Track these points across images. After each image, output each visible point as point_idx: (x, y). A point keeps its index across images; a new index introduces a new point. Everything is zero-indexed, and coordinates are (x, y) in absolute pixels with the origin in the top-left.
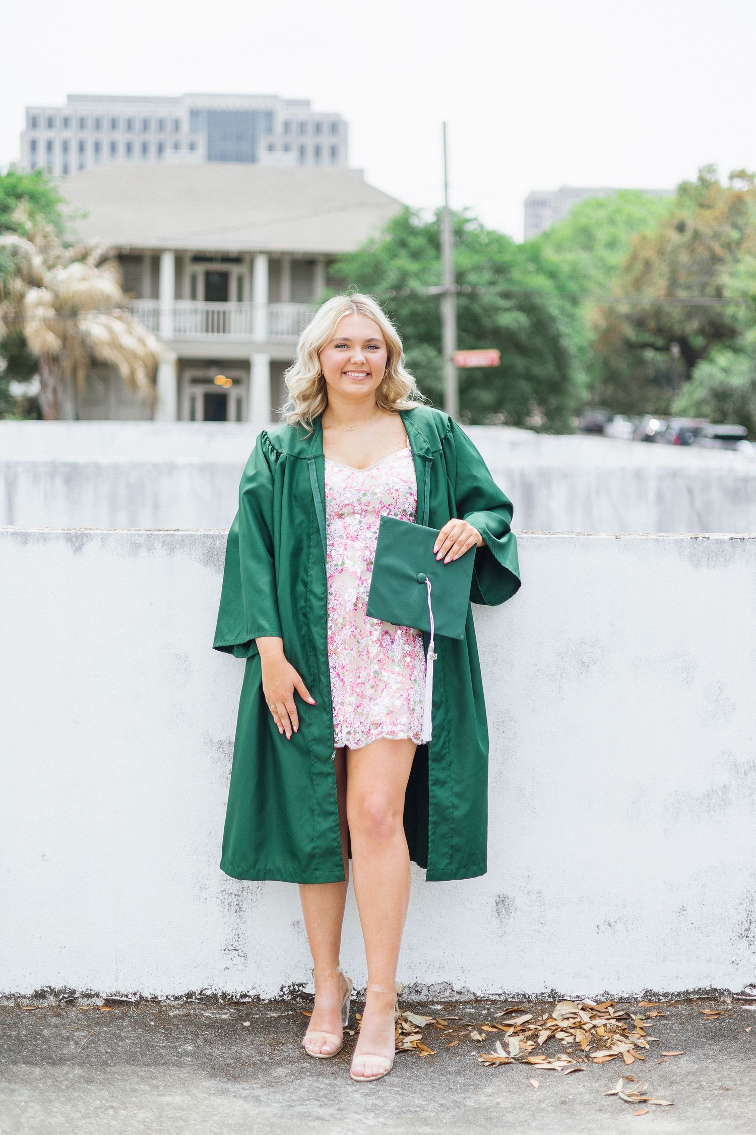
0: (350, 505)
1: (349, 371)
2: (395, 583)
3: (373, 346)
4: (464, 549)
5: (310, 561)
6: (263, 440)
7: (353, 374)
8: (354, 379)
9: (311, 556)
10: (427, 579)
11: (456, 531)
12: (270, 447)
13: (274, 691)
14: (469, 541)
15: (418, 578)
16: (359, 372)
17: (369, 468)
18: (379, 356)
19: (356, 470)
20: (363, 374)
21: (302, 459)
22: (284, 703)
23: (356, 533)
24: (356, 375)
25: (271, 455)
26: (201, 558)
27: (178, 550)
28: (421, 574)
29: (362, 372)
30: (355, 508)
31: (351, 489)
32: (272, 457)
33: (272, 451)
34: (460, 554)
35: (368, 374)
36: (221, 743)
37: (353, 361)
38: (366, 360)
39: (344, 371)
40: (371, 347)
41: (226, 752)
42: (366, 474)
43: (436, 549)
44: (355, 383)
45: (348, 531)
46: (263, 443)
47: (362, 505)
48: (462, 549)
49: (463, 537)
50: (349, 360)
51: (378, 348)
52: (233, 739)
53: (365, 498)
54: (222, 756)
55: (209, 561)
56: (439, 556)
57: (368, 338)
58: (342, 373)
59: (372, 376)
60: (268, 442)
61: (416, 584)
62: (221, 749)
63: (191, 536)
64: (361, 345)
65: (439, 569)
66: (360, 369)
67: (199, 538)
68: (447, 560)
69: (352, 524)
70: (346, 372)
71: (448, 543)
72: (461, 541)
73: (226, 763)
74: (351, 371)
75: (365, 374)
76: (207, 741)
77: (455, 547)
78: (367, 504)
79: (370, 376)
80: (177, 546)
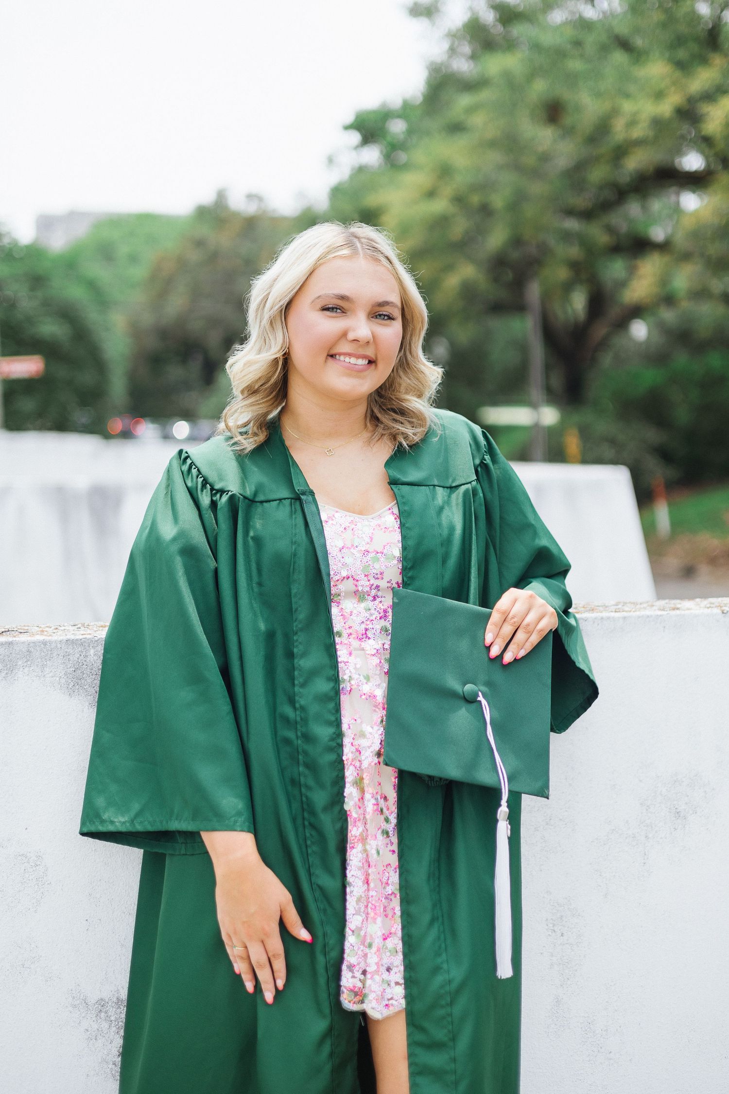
0: (351, 579)
1: (340, 354)
2: (428, 704)
3: (385, 315)
4: (535, 639)
5: (296, 682)
6: (185, 468)
7: (347, 359)
8: (348, 368)
9: (296, 673)
10: (480, 694)
11: (518, 609)
12: (200, 480)
13: (244, 922)
14: (541, 625)
15: (465, 694)
16: (358, 357)
17: (378, 513)
18: (392, 332)
19: (356, 517)
20: (364, 360)
21: (262, 502)
22: (263, 942)
23: (363, 626)
24: (353, 360)
25: (202, 494)
26: (63, 681)
27: (21, 669)
28: (469, 687)
29: (364, 357)
30: (359, 583)
31: (352, 550)
32: (205, 499)
33: (204, 486)
34: (528, 647)
35: (371, 362)
36: (102, 1004)
37: (351, 336)
38: (374, 337)
39: (332, 352)
40: (380, 315)
41: (113, 1018)
42: (374, 523)
43: (489, 638)
44: (349, 375)
45: (349, 623)
46: (185, 473)
47: (371, 577)
48: (530, 638)
49: (530, 618)
50: (344, 335)
51: (393, 319)
52: (124, 994)
53: (377, 566)
54: (105, 1025)
55: (77, 687)
56: (495, 651)
57: (381, 300)
58: (328, 355)
59: (376, 365)
60: (194, 471)
61: (462, 703)
62: (103, 1015)
63: (45, 643)
64: (368, 310)
65: (499, 676)
66: (361, 352)
67: (59, 646)
68: (508, 657)
69: (355, 612)
70: (336, 355)
71: (508, 629)
72: (528, 625)
73: (111, 1037)
74: (345, 354)
75: (367, 362)
76: (78, 1002)
77: (520, 636)
78: (379, 576)
79: (373, 366)
80: (20, 663)
